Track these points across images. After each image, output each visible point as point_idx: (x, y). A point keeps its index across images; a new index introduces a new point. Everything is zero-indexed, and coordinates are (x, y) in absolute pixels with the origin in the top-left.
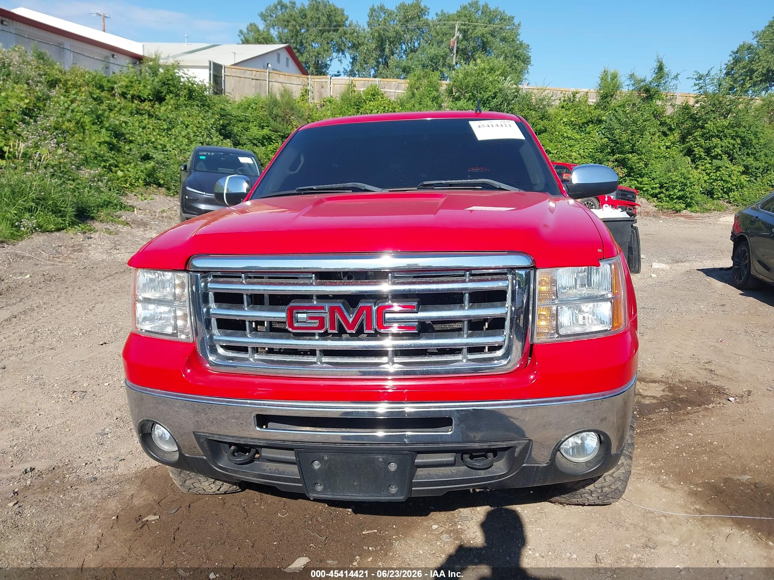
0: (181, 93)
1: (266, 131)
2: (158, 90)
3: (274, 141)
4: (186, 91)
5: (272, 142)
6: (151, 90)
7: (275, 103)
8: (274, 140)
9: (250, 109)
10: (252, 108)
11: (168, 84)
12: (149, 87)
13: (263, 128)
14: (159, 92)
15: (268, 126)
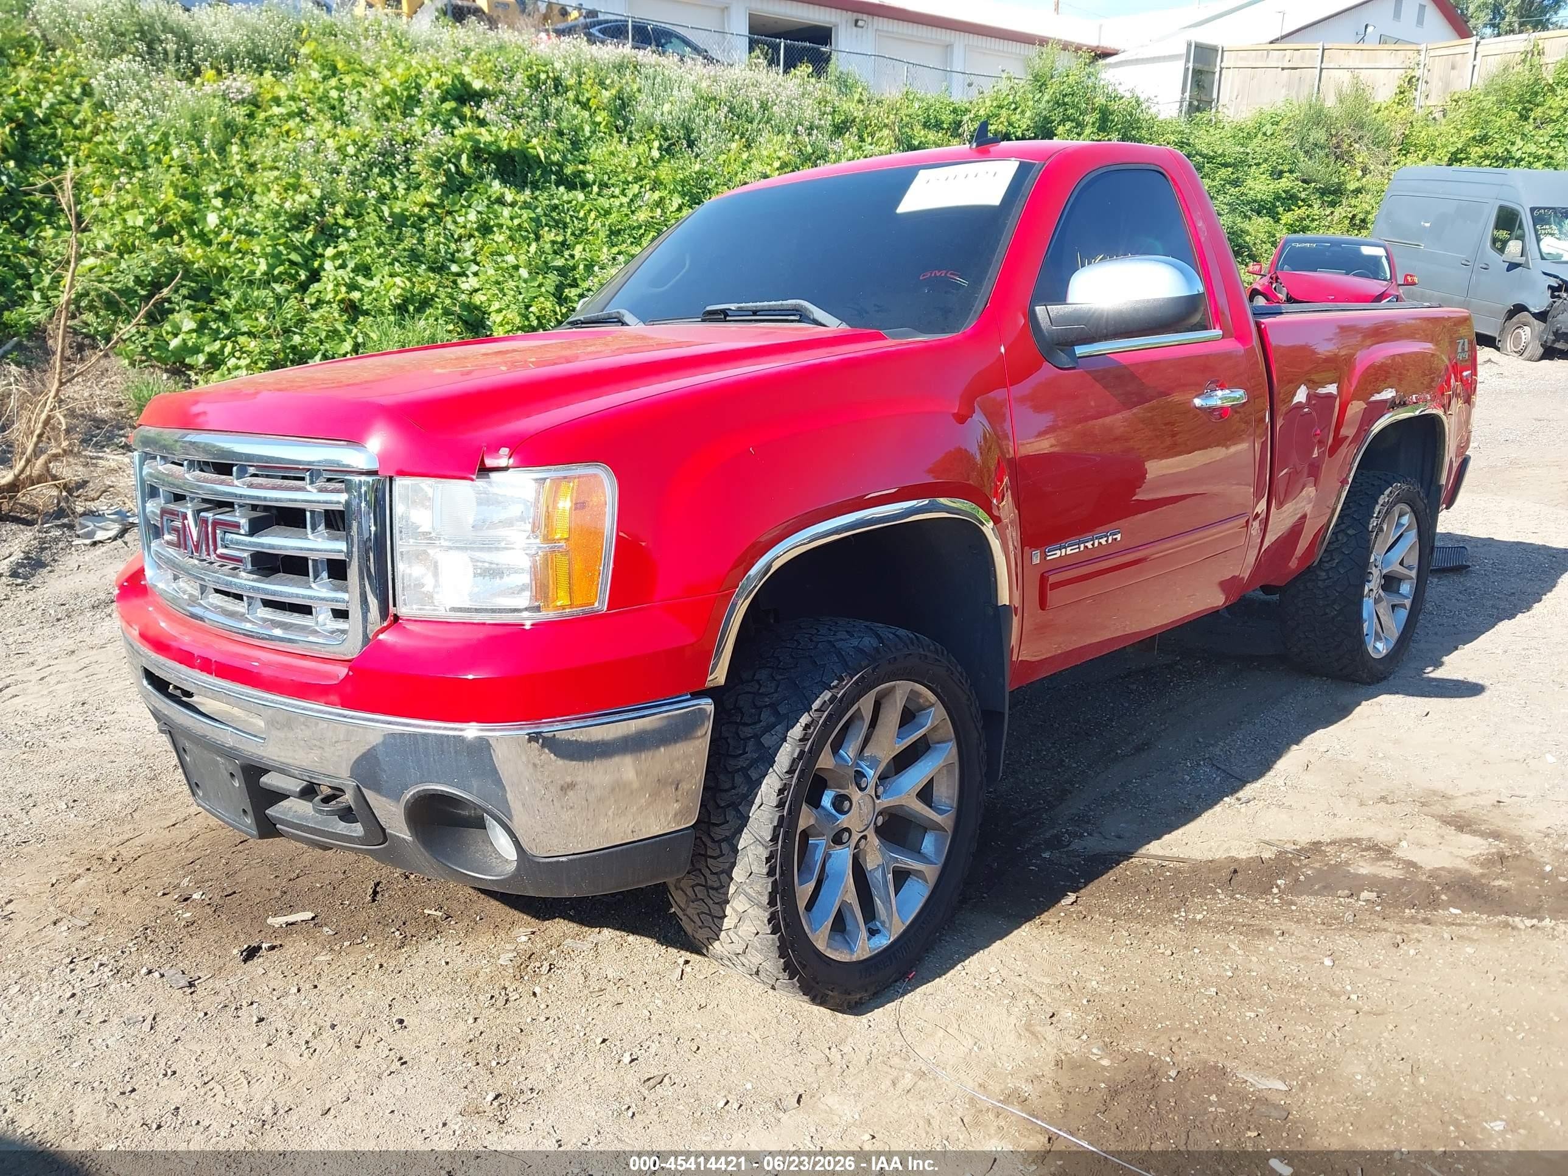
0: (1087, 118)
1: (1285, 183)
2: (1045, 118)
3: (1300, 203)
4: (1096, 115)
5: (1296, 205)
6: (1032, 119)
7: (1318, 118)
8: (1303, 200)
9: (1260, 135)
10: (1265, 134)
11: (1065, 104)
12: (1028, 114)
13: (1281, 174)
14: (1047, 120)
15: (1291, 171)
